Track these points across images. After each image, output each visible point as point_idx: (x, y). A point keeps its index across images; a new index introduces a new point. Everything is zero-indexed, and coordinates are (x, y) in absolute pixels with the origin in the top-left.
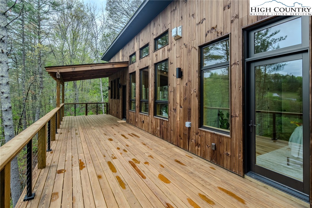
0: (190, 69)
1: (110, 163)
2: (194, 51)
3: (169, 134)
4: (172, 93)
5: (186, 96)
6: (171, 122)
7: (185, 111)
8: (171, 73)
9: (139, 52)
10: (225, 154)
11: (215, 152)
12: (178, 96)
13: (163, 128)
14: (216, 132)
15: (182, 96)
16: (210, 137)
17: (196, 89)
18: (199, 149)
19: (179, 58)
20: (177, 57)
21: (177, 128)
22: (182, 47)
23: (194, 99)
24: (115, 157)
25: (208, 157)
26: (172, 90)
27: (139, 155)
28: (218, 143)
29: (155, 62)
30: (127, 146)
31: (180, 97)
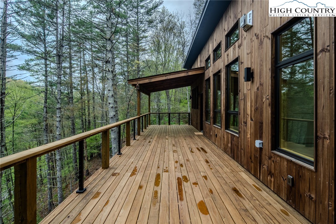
0: (261, 67)
1: (158, 176)
2: (266, 42)
3: (239, 154)
4: (243, 101)
5: (258, 105)
6: (241, 138)
7: (256, 125)
8: (242, 76)
9: (213, 54)
10: (307, 196)
11: (293, 189)
12: (249, 104)
13: (234, 145)
14: (293, 160)
15: (253, 105)
16: (286, 166)
17: (268, 95)
18: (273, 180)
19: (250, 55)
20: (248, 53)
21: (247, 147)
22: (253, 39)
23: (266, 109)
24: (167, 170)
25: (284, 195)
26: (242, 97)
27: (193, 173)
28: (297, 176)
29: (226, 64)
30: (188, 160)
31: (251, 106)
